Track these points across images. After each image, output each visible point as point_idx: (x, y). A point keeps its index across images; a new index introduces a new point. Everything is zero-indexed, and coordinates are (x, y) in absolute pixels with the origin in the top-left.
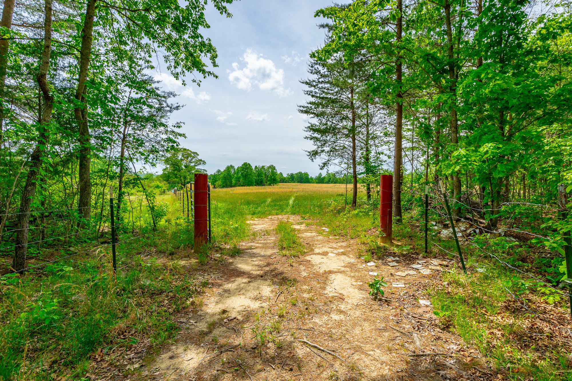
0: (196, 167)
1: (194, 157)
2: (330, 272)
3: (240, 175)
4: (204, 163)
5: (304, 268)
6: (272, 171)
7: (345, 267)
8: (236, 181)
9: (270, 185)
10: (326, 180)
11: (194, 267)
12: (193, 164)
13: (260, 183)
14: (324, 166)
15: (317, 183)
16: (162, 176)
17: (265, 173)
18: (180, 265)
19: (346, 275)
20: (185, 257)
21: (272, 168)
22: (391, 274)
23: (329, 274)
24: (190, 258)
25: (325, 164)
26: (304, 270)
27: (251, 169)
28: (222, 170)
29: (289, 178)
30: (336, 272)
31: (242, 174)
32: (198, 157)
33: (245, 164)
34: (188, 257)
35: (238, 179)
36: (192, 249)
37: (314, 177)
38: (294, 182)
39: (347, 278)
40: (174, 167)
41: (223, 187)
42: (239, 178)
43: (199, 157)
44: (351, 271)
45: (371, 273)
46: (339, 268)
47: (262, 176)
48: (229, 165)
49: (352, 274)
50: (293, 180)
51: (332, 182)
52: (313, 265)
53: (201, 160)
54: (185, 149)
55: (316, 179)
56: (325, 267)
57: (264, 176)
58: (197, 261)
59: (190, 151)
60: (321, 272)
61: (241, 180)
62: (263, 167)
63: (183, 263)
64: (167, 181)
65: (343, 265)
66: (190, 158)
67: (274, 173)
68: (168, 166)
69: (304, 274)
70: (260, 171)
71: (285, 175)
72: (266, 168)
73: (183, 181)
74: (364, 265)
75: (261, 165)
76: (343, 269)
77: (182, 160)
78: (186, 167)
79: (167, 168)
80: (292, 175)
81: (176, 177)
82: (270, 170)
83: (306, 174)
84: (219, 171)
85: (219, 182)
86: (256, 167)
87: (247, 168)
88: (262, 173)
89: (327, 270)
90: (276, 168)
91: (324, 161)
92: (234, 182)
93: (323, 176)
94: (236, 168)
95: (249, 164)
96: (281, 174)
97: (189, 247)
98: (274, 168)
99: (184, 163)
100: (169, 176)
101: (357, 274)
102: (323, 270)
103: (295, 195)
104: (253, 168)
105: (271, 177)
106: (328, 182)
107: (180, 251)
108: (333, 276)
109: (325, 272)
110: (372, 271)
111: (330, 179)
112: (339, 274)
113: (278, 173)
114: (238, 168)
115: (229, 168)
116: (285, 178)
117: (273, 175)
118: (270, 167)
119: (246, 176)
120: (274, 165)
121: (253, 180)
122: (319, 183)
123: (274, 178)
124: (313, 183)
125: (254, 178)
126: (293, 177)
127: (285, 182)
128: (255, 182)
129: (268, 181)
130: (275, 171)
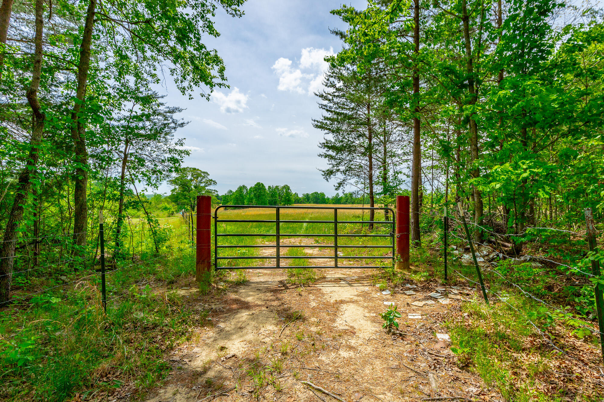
0: (207, 188)
1: (204, 177)
2: (342, 302)
3: (252, 195)
4: (215, 183)
5: (314, 297)
6: (286, 191)
7: (358, 296)
8: (249, 202)
11: (195, 297)
12: (203, 185)
13: (273, 204)
14: (339, 186)
15: (334, 203)
16: (170, 197)
17: (279, 193)
18: (179, 295)
19: (359, 305)
20: (186, 286)
21: (287, 188)
22: (408, 304)
23: (340, 304)
24: (191, 287)
25: (340, 184)
26: (314, 300)
27: (265, 189)
28: (234, 191)
29: (303, 199)
30: (348, 302)
31: (255, 194)
32: (209, 177)
33: (258, 184)
34: (189, 285)
35: (250, 200)
36: (194, 277)
37: (330, 197)
38: (310, 203)
39: (359, 308)
40: (183, 188)
42: (252, 199)
43: (210, 177)
44: (365, 301)
45: (386, 303)
46: (352, 297)
47: (276, 197)
48: (241, 185)
49: (366, 304)
51: (349, 203)
52: (323, 294)
53: (211, 180)
54: (195, 169)
55: (333, 199)
56: (336, 296)
58: (198, 290)
59: (200, 171)
60: (332, 301)
61: (254, 201)
62: (277, 187)
63: (182, 292)
64: (176, 202)
65: (356, 293)
66: (199, 179)
67: (288, 194)
68: (177, 187)
69: (313, 304)
70: (274, 191)
71: (300, 196)
72: (280, 188)
73: (193, 203)
74: (379, 294)
75: (275, 185)
76: (356, 298)
77: (191, 180)
78: (195, 187)
79: (175, 189)
80: (308, 195)
81: (185, 198)
82: (284, 191)
83: (323, 195)
84: (231, 191)
85: (231, 204)
86: (269, 187)
87: (260, 189)
88: (275, 193)
89: (338, 300)
90: (291, 188)
91: (339, 181)
92: (246, 203)
93: (339, 197)
94: (248, 188)
95: (262, 184)
96: (296, 194)
97: (191, 275)
98: (289, 188)
99: (193, 183)
100: (177, 197)
101: (370, 304)
102: (334, 299)
103: (310, 216)
104: (267, 188)
105: (285, 197)
106: (345, 203)
107: (181, 279)
108: (344, 307)
109: (336, 302)
110: (387, 300)
111: (348, 199)
112: (351, 304)
113: (294, 193)
114: (251, 188)
115: (242, 188)
116: (300, 199)
117: (287, 196)
118: (284, 187)
119: (259, 196)
120: (288, 185)
121: (266, 201)
122: (336, 204)
123: (288, 198)
124: (330, 204)
125: (268, 199)
126: (309, 197)
127: (300, 203)
128: (269, 203)
129: (282, 202)
130: (290, 191)
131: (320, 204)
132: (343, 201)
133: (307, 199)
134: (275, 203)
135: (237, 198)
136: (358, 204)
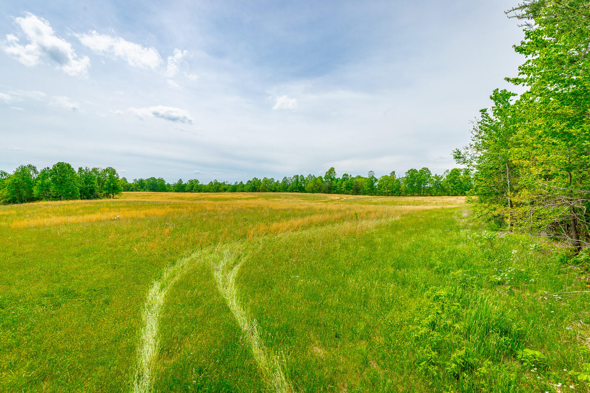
3: (48, 180)
6: (110, 176)
8: (42, 190)
9: (107, 196)
10: (188, 188)
13: (88, 194)
15: (176, 191)
17: (99, 178)
21: (111, 171)
27: (72, 171)
29: (136, 186)
31: (53, 179)
33: (60, 165)
35: (45, 188)
37: (171, 183)
38: (144, 190)
41: (13, 201)
47: (93, 183)
48: (26, 164)
50: (142, 187)
51: (195, 191)
55: (175, 186)
57: (96, 182)
61: (52, 188)
62: (94, 170)
67: (113, 179)
70: (89, 176)
71: (130, 181)
72: (99, 171)
75: (90, 167)
80: (141, 181)
82: (108, 175)
83: (162, 181)
85: (2, 193)
86: (80, 169)
87: (64, 171)
88: (92, 178)
90: (117, 172)
92: (36, 191)
93: (184, 183)
94: (40, 169)
95: (69, 166)
96: (124, 179)
98: (114, 172)
104: (77, 170)
105: (109, 184)
106: (191, 190)
111: (193, 186)
113: (121, 178)
114: (45, 170)
115: (26, 170)
116: (131, 185)
117: (112, 182)
118: (107, 170)
119: (62, 182)
120: (114, 168)
121: (76, 189)
122: (180, 192)
123: (113, 185)
124: (171, 191)
125: (78, 186)
126: (143, 184)
127: (131, 191)
128: (80, 192)
129: (104, 190)
130: (115, 175)
131: (158, 192)
132: (186, 189)
133: (141, 186)
134: (92, 191)
135: (16, 184)
136: (205, 192)
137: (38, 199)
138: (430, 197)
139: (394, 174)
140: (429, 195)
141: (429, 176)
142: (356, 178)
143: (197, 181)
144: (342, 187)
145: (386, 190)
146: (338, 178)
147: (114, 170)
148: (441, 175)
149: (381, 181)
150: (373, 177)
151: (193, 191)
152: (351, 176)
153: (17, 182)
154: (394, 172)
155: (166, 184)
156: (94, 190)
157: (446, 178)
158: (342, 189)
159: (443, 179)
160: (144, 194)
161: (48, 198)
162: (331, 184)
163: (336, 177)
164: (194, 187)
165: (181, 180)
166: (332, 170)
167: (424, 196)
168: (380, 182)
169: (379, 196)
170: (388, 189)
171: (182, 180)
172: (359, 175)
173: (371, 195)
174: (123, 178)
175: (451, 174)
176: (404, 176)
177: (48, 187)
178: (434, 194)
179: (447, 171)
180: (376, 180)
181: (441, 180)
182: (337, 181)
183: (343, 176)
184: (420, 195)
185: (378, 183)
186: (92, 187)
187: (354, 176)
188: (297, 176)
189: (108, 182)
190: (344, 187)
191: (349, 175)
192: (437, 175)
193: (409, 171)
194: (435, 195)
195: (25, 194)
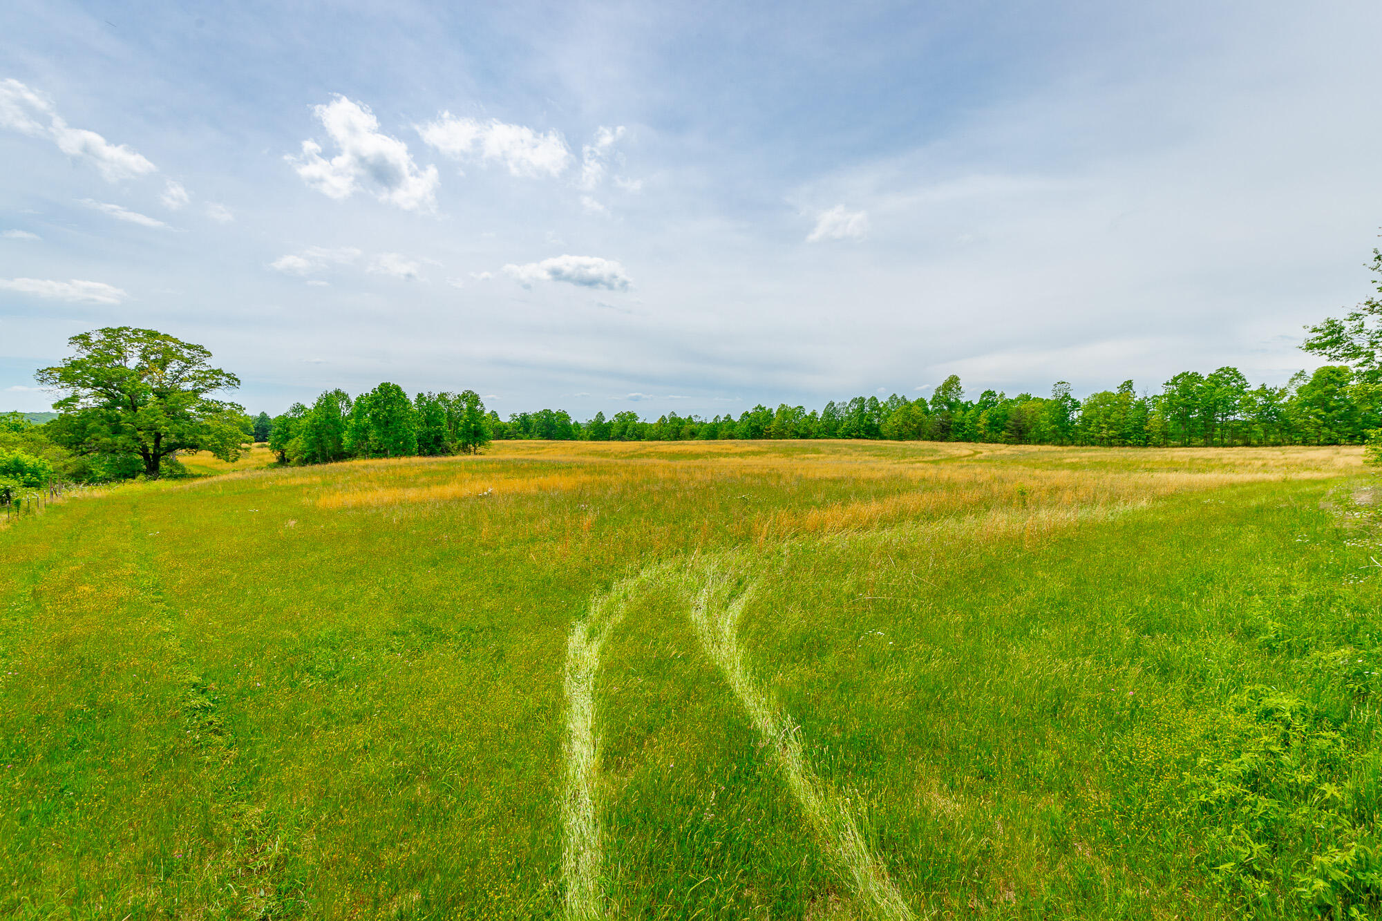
0: (204, 396)
1: (190, 362)
3: (367, 419)
4: (233, 380)
6: (470, 409)
8: (356, 438)
9: (464, 449)
10: (615, 431)
12: (188, 386)
13: (432, 445)
15: (593, 438)
16: (51, 427)
17: (449, 413)
21: (471, 399)
27: (405, 403)
29: (515, 428)
31: (374, 416)
32: (208, 361)
33: (385, 389)
35: (362, 433)
37: (583, 421)
38: (531, 437)
40: (109, 396)
41: (312, 459)
42: (365, 429)
43: (213, 363)
47: (440, 424)
48: (331, 390)
50: (527, 430)
51: (630, 438)
53: (220, 372)
54: (152, 334)
55: (591, 426)
57: (444, 421)
59: (175, 340)
61: (372, 435)
62: (442, 396)
64: (73, 443)
66: (174, 366)
67: (475, 415)
68: (82, 392)
70: (431, 411)
71: (505, 419)
72: (450, 398)
73: (150, 444)
75: (436, 393)
77: (141, 371)
78: (159, 394)
79: (75, 398)
80: (525, 418)
81: (118, 431)
82: (465, 406)
83: (564, 416)
84: (300, 407)
85: (297, 444)
86: (420, 396)
87: (389, 401)
88: (438, 413)
90: (482, 400)
92: (347, 440)
93: (607, 421)
94: (353, 399)
95: (398, 389)
96: (494, 414)
98: (476, 400)
99: (151, 381)
100: (83, 427)
104: (412, 398)
105: (467, 424)
106: (620, 437)
111: (626, 427)
113: (487, 412)
114: (359, 399)
115: (330, 402)
116: (505, 427)
117: (473, 420)
118: (464, 397)
119: (387, 422)
120: (476, 392)
121: (411, 435)
122: (599, 440)
123: (475, 427)
124: (581, 439)
125: (416, 430)
126: (528, 423)
127: (507, 438)
128: (419, 441)
129: (459, 436)
130: (479, 407)
131: (557, 439)
132: (613, 433)
133: (525, 427)
134: (438, 440)
135: (316, 427)
136: (652, 439)
137: (350, 455)
138: (1244, 448)
139: (1130, 387)
140: (1239, 442)
141: (1240, 391)
142: (1018, 399)
143: (633, 416)
144: (978, 425)
145: (1104, 431)
146: (967, 403)
147: (476, 395)
148: (1281, 386)
149: (1092, 406)
150: (1067, 396)
151: (626, 437)
152: (1002, 395)
153: (318, 423)
154: (1129, 384)
155: (572, 423)
156: (441, 437)
157: (1296, 395)
158: (979, 429)
159: (1286, 399)
160: (532, 445)
161: (365, 454)
162: (949, 417)
163: (963, 400)
164: (629, 429)
165: (601, 414)
166: (954, 381)
167: (1224, 446)
168: (1086, 410)
169: (1084, 448)
170: (1111, 428)
171: (604, 415)
172: (1025, 393)
173: (1061, 444)
174: (492, 412)
175: (1313, 384)
176: (1161, 392)
177: (366, 432)
178: (1255, 442)
179: (1301, 374)
180: (1076, 405)
181: (1282, 402)
182: (965, 408)
183: (983, 396)
184: (1209, 444)
185: (1080, 413)
186: (438, 431)
187: (1011, 395)
188: (862, 400)
189: (465, 421)
190: (985, 424)
191: (998, 393)
192: (1268, 388)
193: (1176, 379)
194: (1260, 444)
195: (330, 445)
